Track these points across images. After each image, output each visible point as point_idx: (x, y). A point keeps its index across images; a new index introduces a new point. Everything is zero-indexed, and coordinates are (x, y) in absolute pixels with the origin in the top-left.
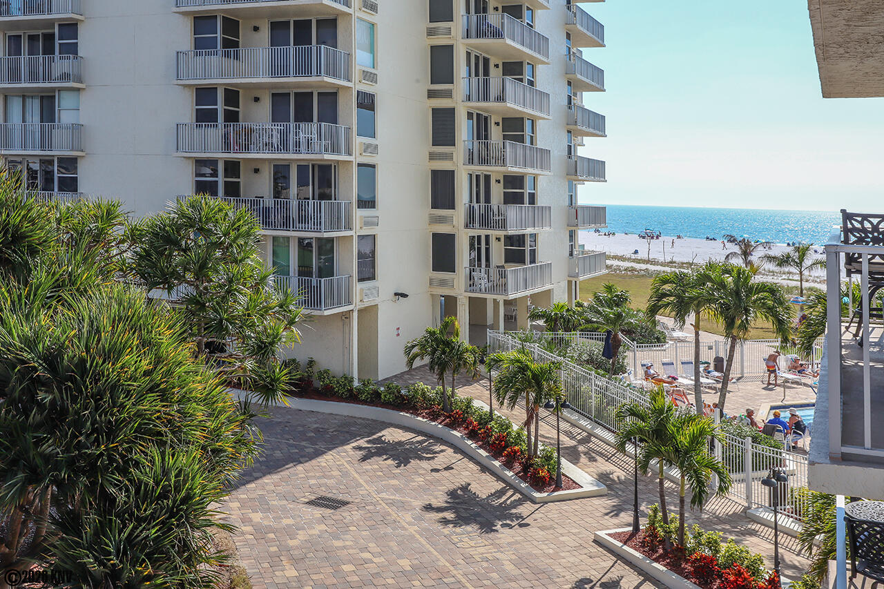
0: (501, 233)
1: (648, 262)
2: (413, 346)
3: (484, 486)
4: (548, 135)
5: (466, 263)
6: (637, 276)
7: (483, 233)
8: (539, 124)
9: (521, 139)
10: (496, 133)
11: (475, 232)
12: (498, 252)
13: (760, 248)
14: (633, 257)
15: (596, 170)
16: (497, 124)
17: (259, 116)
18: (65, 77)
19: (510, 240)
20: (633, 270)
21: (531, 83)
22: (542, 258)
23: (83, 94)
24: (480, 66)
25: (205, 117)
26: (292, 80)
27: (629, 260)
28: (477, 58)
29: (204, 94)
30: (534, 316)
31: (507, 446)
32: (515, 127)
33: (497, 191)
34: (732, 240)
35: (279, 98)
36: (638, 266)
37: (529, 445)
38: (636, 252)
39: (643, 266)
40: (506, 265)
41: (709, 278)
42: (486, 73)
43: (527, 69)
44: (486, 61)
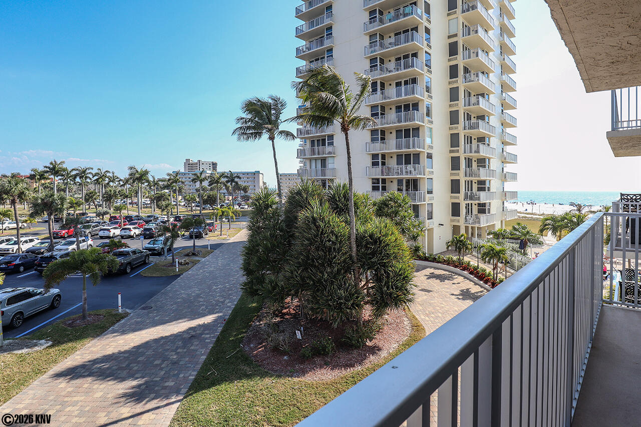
0: (477, 202)
1: (532, 214)
2: (449, 242)
3: (475, 289)
4: (495, 164)
5: (464, 213)
6: (528, 220)
7: (470, 202)
8: (491, 160)
9: (484, 167)
10: (474, 165)
11: (467, 202)
12: (475, 209)
13: (587, 208)
14: (525, 212)
15: (514, 177)
16: (475, 161)
17: (392, 163)
18: (330, 153)
19: (479, 205)
20: (525, 217)
21: (489, 145)
22: (492, 212)
23: (335, 158)
24: (469, 140)
25: (375, 164)
26: (404, 150)
27: (523, 213)
28: (468, 137)
29: (375, 156)
30: (489, 234)
31: (484, 278)
32: (482, 162)
33: (475, 186)
34: (572, 204)
35: (399, 156)
36: (528, 216)
37: (494, 277)
38: (526, 210)
39: (530, 216)
40: (479, 215)
41: (566, 219)
42: (471, 143)
43: (487, 139)
44: (471, 137)
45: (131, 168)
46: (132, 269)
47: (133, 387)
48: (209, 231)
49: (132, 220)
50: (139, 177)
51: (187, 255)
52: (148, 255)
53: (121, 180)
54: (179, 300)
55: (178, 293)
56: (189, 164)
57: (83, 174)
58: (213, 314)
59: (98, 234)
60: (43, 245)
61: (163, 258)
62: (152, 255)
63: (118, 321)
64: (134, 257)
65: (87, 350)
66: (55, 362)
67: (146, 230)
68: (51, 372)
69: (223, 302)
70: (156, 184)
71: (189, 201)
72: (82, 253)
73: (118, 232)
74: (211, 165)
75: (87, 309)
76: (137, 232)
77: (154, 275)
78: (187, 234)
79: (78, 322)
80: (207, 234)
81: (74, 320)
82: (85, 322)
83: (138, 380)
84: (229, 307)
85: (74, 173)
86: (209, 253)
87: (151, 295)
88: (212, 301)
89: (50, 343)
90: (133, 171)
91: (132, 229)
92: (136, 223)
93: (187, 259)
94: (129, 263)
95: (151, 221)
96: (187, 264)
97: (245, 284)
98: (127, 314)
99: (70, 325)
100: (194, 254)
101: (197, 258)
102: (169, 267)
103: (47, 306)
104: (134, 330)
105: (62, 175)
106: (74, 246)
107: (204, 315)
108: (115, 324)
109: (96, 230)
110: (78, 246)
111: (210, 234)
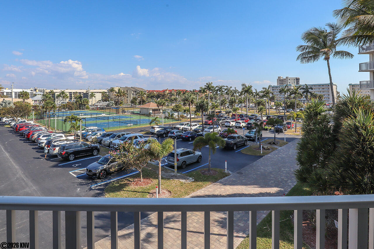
45: (243, 85)
46: (237, 147)
47: (222, 218)
48: (288, 128)
49: (243, 117)
50: (247, 90)
51: (270, 143)
52: (246, 140)
53: (239, 92)
54: (258, 173)
55: (259, 168)
56: (280, 80)
57: (220, 89)
58: (278, 187)
59: (224, 124)
60: (200, 128)
61: (255, 143)
62: (249, 140)
63: (224, 177)
64: (238, 140)
65: (207, 189)
66: (194, 191)
67: (248, 124)
68: (191, 195)
69: (286, 181)
70: (257, 94)
71: (278, 106)
72: (215, 134)
73: (234, 124)
74: (295, 80)
75: (210, 166)
76: (244, 125)
77: (248, 154)
78: (273, 128)
79: (206, 172)
80: (286, 130)
81: (205, 171)
82: (209, 173)
83: (225, 215)
84: (290, 186)
85: (217, 89)
86: (284, 144)
87: (243, 166)
88: (279, 179)
89: (194, 180)
90: (244, 87)
91: (241, 123)
92: (244, 119)
93: (269, 146)
94: (235, 144)
95: (253, 118)
96: (269, 149)
97: (298, 171)
98: (228, 175)
99: (203, 173)
100: (274, 143)
101: (276, 147)
102: (257, 149)
103: (195, 160)
104: (230, 185)
105: (212, 90)
106: (212, 130)
107: (271, 186)
108: (222, 178)
109: (224, 122)
110: (214, 130)
111: (288, 130)
